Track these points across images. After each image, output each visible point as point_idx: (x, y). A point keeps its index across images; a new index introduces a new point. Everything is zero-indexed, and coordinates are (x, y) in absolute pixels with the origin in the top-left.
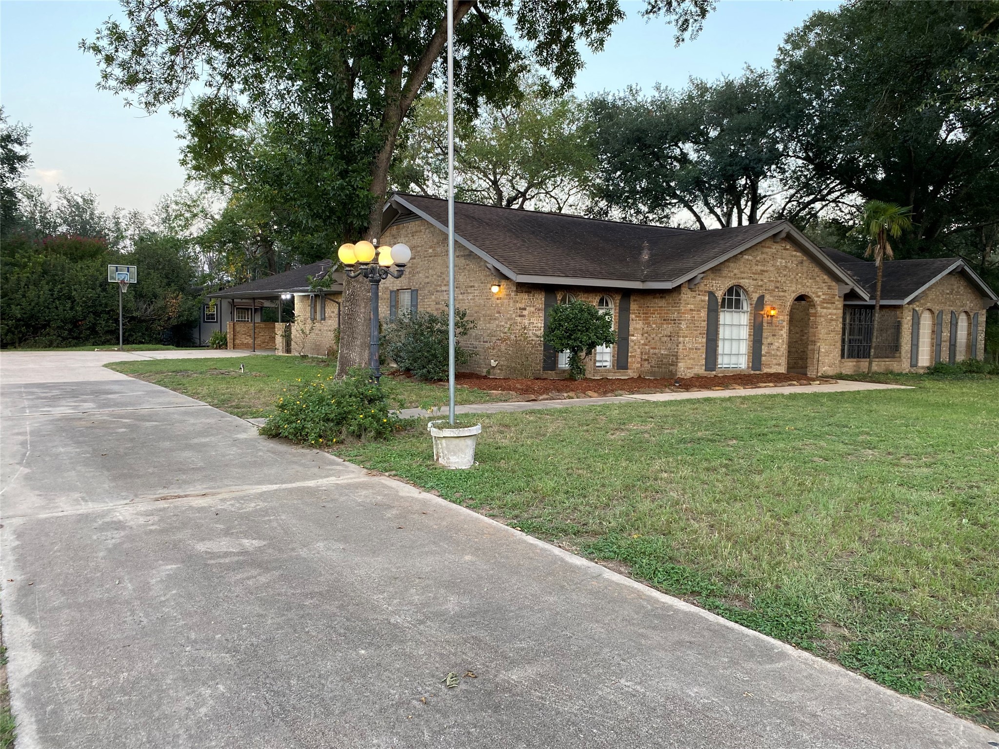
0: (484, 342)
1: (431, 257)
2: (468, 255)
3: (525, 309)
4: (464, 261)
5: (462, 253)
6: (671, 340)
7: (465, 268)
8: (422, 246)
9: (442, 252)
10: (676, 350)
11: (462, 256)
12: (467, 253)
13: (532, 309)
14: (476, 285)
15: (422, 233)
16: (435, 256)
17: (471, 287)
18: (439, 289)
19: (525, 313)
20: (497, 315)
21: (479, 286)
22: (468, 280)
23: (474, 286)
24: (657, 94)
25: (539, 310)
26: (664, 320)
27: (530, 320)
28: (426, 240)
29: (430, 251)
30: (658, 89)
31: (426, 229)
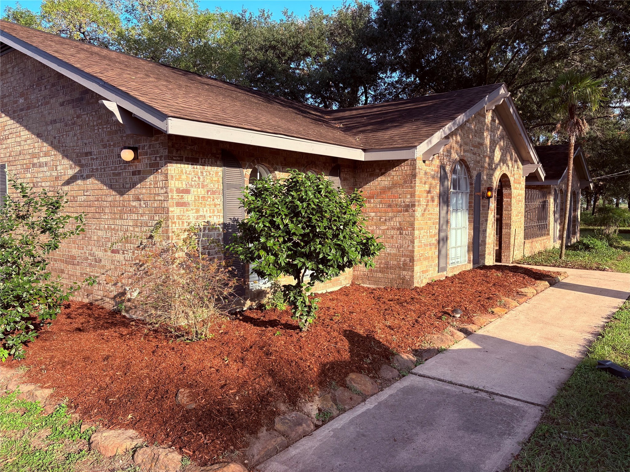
0: (113, 252)
1: (22, 110)
2: (80, 100)
3: (187, 191)
4: (72, 111)
5: (67, 98)
6: (401, 234)
7: (74, 124)
8: (10, 95)
9: (38, 101)
10: (410, 248)
11: (69, 102)
12: (76, 95)
13: (202, 192)
14: (95, 150)
15: (9, 75)
16: (28, 108)
17: (87, 154)
18: (35, 161)
19: (188, 198)
20: (134, 204)
21: (100, 153)
22: (80, 143)
23: (90, 153)
24: (285, 18)
25: (214, 193)
26: (390, 206)
27: (198, 211)
28: (14, 84)
29: (21, 101)
30: (285, 13)
31: (13, 68)
